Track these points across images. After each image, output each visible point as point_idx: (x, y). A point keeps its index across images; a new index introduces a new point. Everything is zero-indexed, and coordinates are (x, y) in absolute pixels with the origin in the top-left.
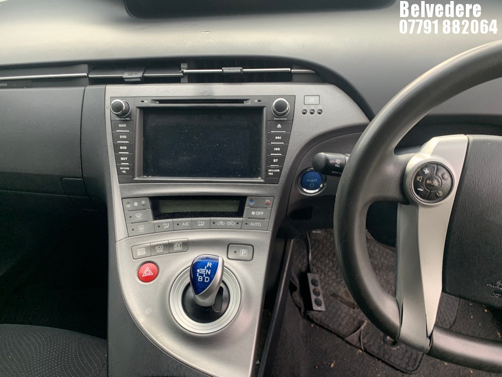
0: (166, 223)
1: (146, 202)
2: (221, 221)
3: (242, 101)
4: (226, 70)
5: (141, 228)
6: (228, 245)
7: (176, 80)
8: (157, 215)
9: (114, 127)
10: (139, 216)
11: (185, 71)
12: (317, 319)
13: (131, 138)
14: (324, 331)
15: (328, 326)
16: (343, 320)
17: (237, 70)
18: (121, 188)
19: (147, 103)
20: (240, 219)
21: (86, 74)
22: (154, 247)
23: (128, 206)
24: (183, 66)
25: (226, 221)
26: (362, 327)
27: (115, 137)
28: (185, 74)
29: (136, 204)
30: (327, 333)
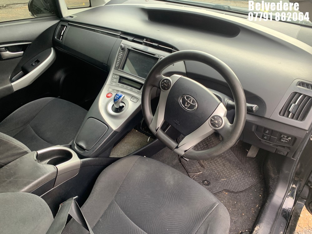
0: (121, 85)
1: (118, 77)
2: (134, 89)
3: (154, 55)
4: (154, 44)
5: (114, 84)
6: (133, 97)
7: (141, 43)
8: (120, 82)
9: (119, 52)
10: (115, 80)
11: (144, 41)
12: (183, 162)
13: (122, 57)
14: (183, 167)
15: (185, 166)
16: (193, 168)
17: (156, 45)
18: (114, 70)
19: (130, 48)
20: (139, 91)
21: (119, 35)
22: (114, 90)
23: (114, 76)
24: (145, 39)
25: (135, 90)
26: (199, 173)
27: (118, 56)
28: (144, 42)
29: (116, 77)
30: (183, 168)
